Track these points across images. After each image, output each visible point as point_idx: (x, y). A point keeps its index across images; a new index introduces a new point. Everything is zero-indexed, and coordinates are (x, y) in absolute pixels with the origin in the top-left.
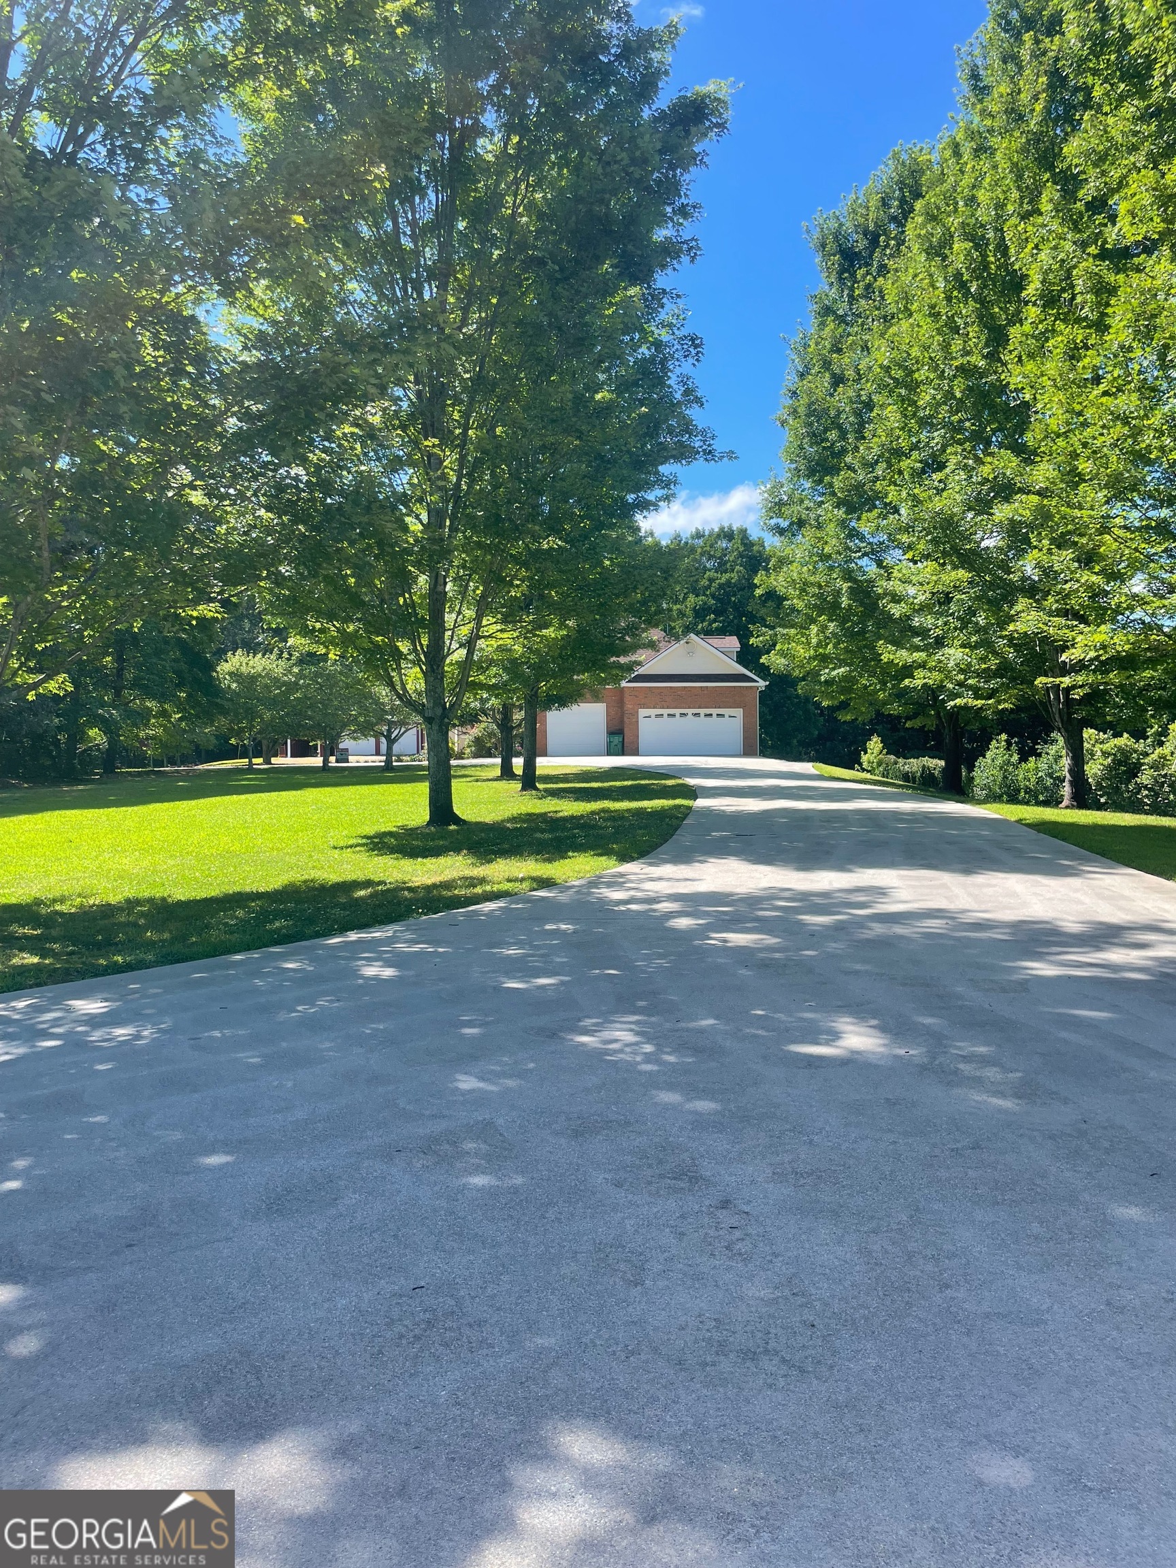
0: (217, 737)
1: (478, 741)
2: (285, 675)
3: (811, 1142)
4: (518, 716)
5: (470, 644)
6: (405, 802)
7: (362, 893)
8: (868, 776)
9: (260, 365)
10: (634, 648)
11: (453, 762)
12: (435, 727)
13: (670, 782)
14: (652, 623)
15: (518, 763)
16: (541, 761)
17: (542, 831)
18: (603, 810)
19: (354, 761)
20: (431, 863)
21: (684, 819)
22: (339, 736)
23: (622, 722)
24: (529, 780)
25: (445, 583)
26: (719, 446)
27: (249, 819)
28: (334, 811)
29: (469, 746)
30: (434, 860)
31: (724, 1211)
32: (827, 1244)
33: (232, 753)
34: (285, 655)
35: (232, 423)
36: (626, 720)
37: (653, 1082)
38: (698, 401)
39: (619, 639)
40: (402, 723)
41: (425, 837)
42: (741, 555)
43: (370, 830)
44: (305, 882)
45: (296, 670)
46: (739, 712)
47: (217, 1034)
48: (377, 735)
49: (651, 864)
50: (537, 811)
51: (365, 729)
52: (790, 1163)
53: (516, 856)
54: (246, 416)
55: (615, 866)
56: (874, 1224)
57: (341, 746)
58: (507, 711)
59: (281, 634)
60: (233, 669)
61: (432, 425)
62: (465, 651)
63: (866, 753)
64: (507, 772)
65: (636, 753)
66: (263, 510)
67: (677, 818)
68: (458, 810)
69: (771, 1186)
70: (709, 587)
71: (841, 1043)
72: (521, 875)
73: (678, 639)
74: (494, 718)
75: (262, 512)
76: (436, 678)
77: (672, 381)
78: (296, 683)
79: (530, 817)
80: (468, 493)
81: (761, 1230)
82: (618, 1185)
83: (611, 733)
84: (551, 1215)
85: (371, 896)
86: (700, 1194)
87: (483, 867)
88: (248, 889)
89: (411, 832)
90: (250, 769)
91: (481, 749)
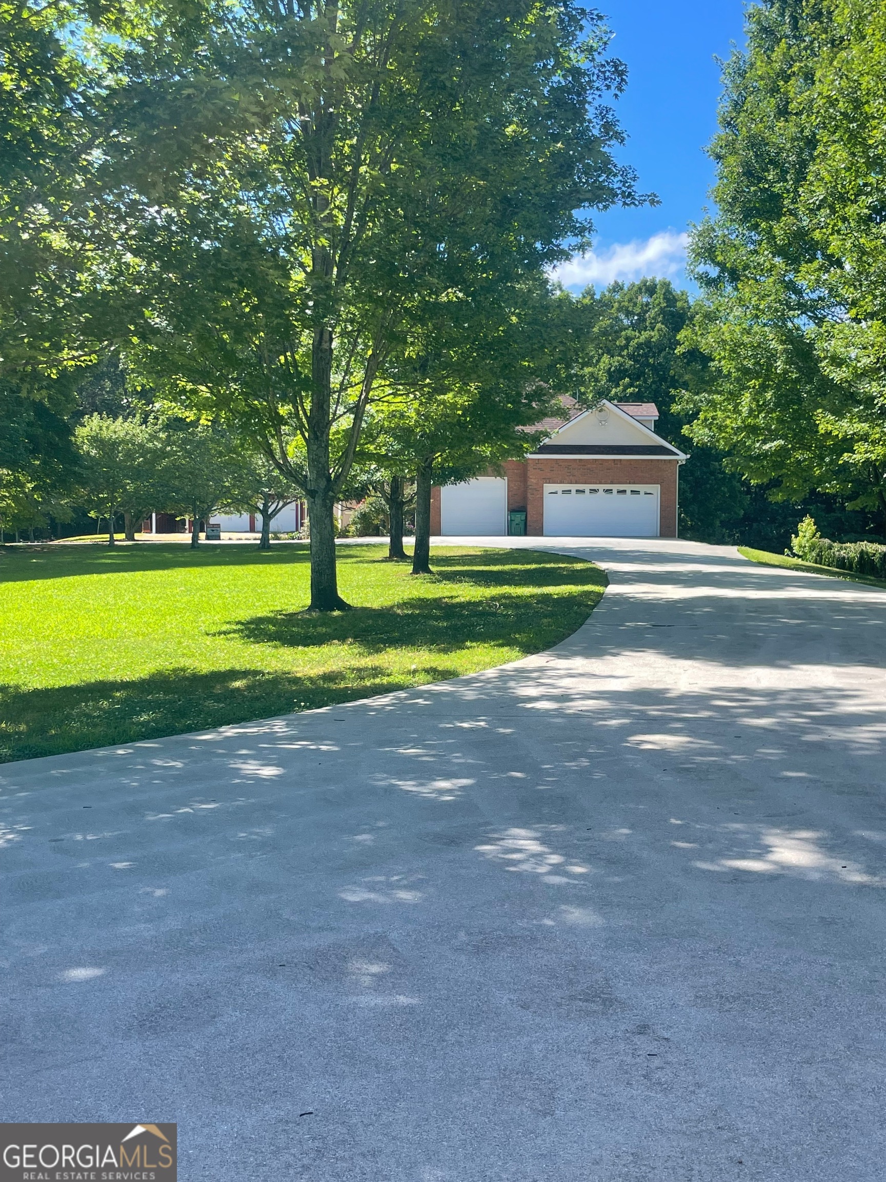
0: (74, 510)
1: (364, 517)
2: (149, 441)
3: (737, 964)
4: (410, 490)
5: (357, 410)
6: (284, 584)
7: (238, 684)
8: (800, 561)
9: (127, 91)
10: (542, 415)
11: (338, 541)
12: (318, 501)
13: (579, 566)
14: (560, 388)
15: (409, 542)
16: (433, 541)
17: (437, 618)
18: (504, 596)
19: (226, 538)
20: (313, 652)
21: (594, 607)
22: (209, 510)
23: (525, 498)
24: (421, 562)
25: (331, 340)
26: (639, 189)
27: (111, 600)
28: (204, 592)
29: (355, 523)
30: (316, 649)
31: (641, 1036)
32: (756, 1075)
33: (90, 528)
34: (151, 419)
35: (97, 156)
36: (529, 496)
37: (561, 896)
38: (618, 136)
39: (525, 405)
40: (281, 496)
41: (306, 623)
42: (662, 311)
43: (245, 615)
44: (174, 670)
45: (162, 435)
46: (656, 489)
47: (79, 837)
48: (253, 509)
49: (559, 656)
50: (430, 596)
51: (241, 502)
52: (714, 986)
53: (407, 645)
54: (113, 148)
55: (517, 658)
56: (807, 1054)
57: (212, 521)
58: (397, 484)
59: (147, 395)
60: (93, 434)
61: (319, 161)
62: (352, 416)
63: (797, 536)
64: (397, 553)
65: (539, 533)
66: (129, 255)
67: (587, 606)
68: (343, 593)
69: (693, 1011)
70: (626, 347)
71: (772, 857)
72: (413, 667)
73: (589, 407)
74: (383, 492)
75: (129, 258)
76: (320, 446)
77: (590, 113)
78: (162, 450)
79: (422, 603)
80: (358, 237)
81: (683, 1058)
82: (525, 1007)
83: (512, 510)
84: (451, 1037)
85: (248, 688)
86: (615, 1018)
87: (371, 657)
88: (111, 678)
89: (291, 618)
90: (111, 546)
91: (368, 527)
